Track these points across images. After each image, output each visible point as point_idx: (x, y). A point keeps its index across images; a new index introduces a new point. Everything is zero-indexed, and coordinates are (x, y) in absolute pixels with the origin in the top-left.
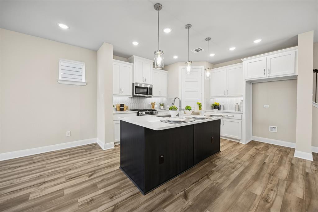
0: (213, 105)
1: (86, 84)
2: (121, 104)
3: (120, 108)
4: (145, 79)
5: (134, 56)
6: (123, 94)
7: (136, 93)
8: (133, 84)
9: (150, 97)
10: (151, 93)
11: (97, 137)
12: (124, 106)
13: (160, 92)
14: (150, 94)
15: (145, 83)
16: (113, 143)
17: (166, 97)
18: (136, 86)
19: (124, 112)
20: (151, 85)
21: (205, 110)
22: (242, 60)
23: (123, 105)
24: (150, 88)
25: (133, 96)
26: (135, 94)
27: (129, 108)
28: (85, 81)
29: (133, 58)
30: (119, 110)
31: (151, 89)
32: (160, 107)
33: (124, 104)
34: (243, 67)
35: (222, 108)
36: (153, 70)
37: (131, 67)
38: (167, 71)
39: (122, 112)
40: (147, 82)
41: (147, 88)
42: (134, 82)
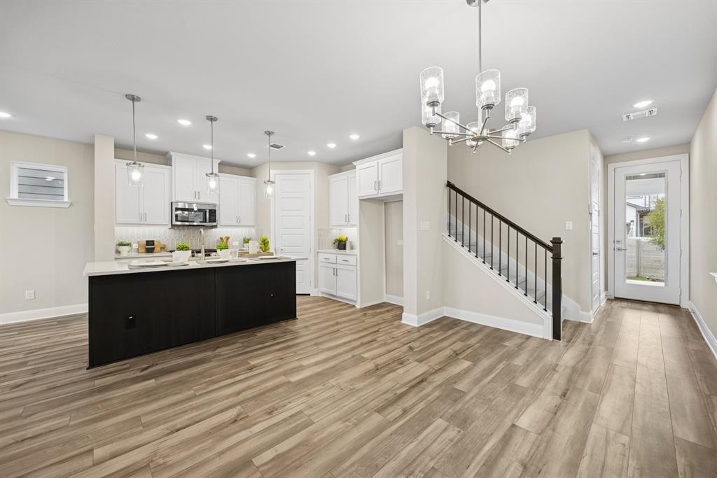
0: (336, 240)
1: (69, 205)
2: (147, 241)
3: (146, 248)
4: (197, 193)
5: (172, 153)
6: (147, 223)
7: (177, 220)
8: (172, 204)
9: (215, 227)
10: (213, 220)
12: (153, 245)
13: (238, 218)
15: (199, 201)
17: (253, 226)
18: (176, 208)
19: (157, 254)
20: (213, 205)
21: (318, 250)
22: (355, 163)
23: (151, 243)
24: (210, 211)
25: (172, 226)
26: (174, 223)
28: (67, 200)
29: (171, 157)
30: (144, 250)
31: (213, 213)
33: (153, 241)
34: (355, 177)
35: (348, 246)
37: (166, 172)
38: (255, 177)
39: (151, 255)
40: (202, 200)
41: (204, 211)
42: (173, 201)
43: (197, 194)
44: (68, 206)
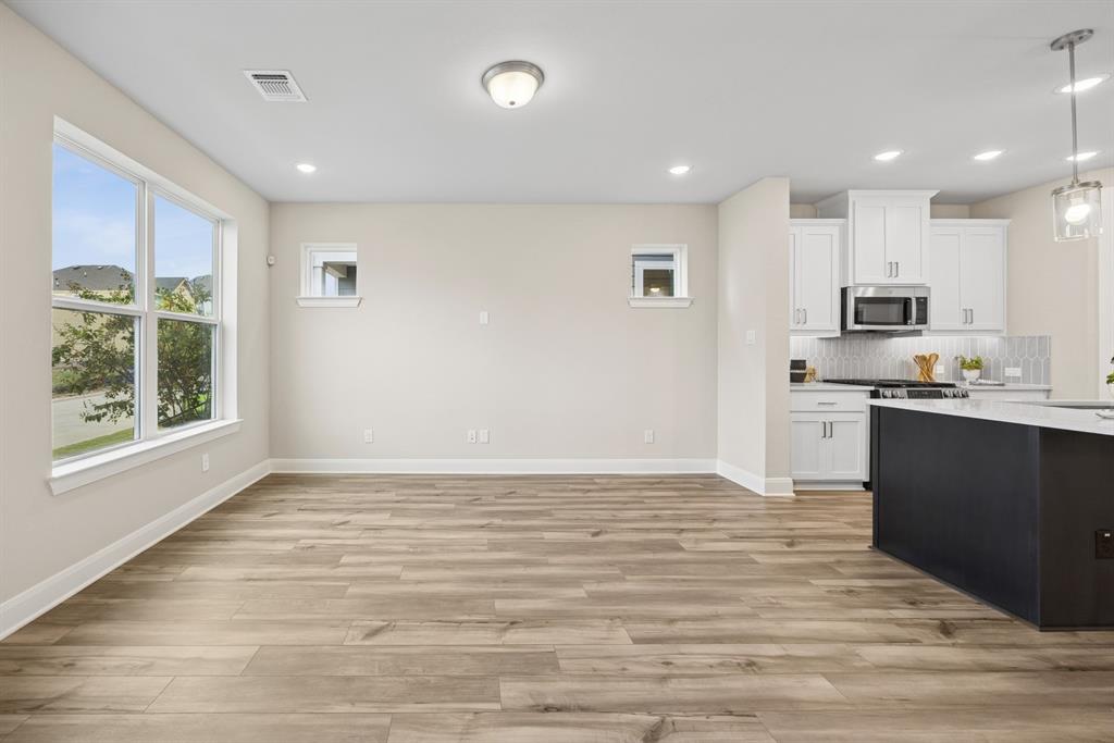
1: (689, 304)
2: (793, 362)
3: (792, 374)
4: (894, 265)
5: (849, 191)
6: (805, 327)
7: (857, 322)
8: (844, 291)
9: (918, 333)
10: (923, 319)
11: (716, 457)
12: (804, 368)
13: (969, 316)
14: (917, 323)
15: (895, 282)
16: (790, 480)
17: (998, 331)
18: (856, 299)
19: (806, 386)
20: (921, 286)
23: (801, 364)
24: (917, 299)
25: (842, 334)
26: (850, 326)
27: (820, 375)
29: (847, 200)
31: (923, 303)
32: (961, 373)
33: (805, 361)
36: (932, 225)
37: (836, 231)
39: (798, 386)
40: (903, 279)
41: (906, 302)
42: (850, 284)
43: (894, 267)
44: (687, 304)
